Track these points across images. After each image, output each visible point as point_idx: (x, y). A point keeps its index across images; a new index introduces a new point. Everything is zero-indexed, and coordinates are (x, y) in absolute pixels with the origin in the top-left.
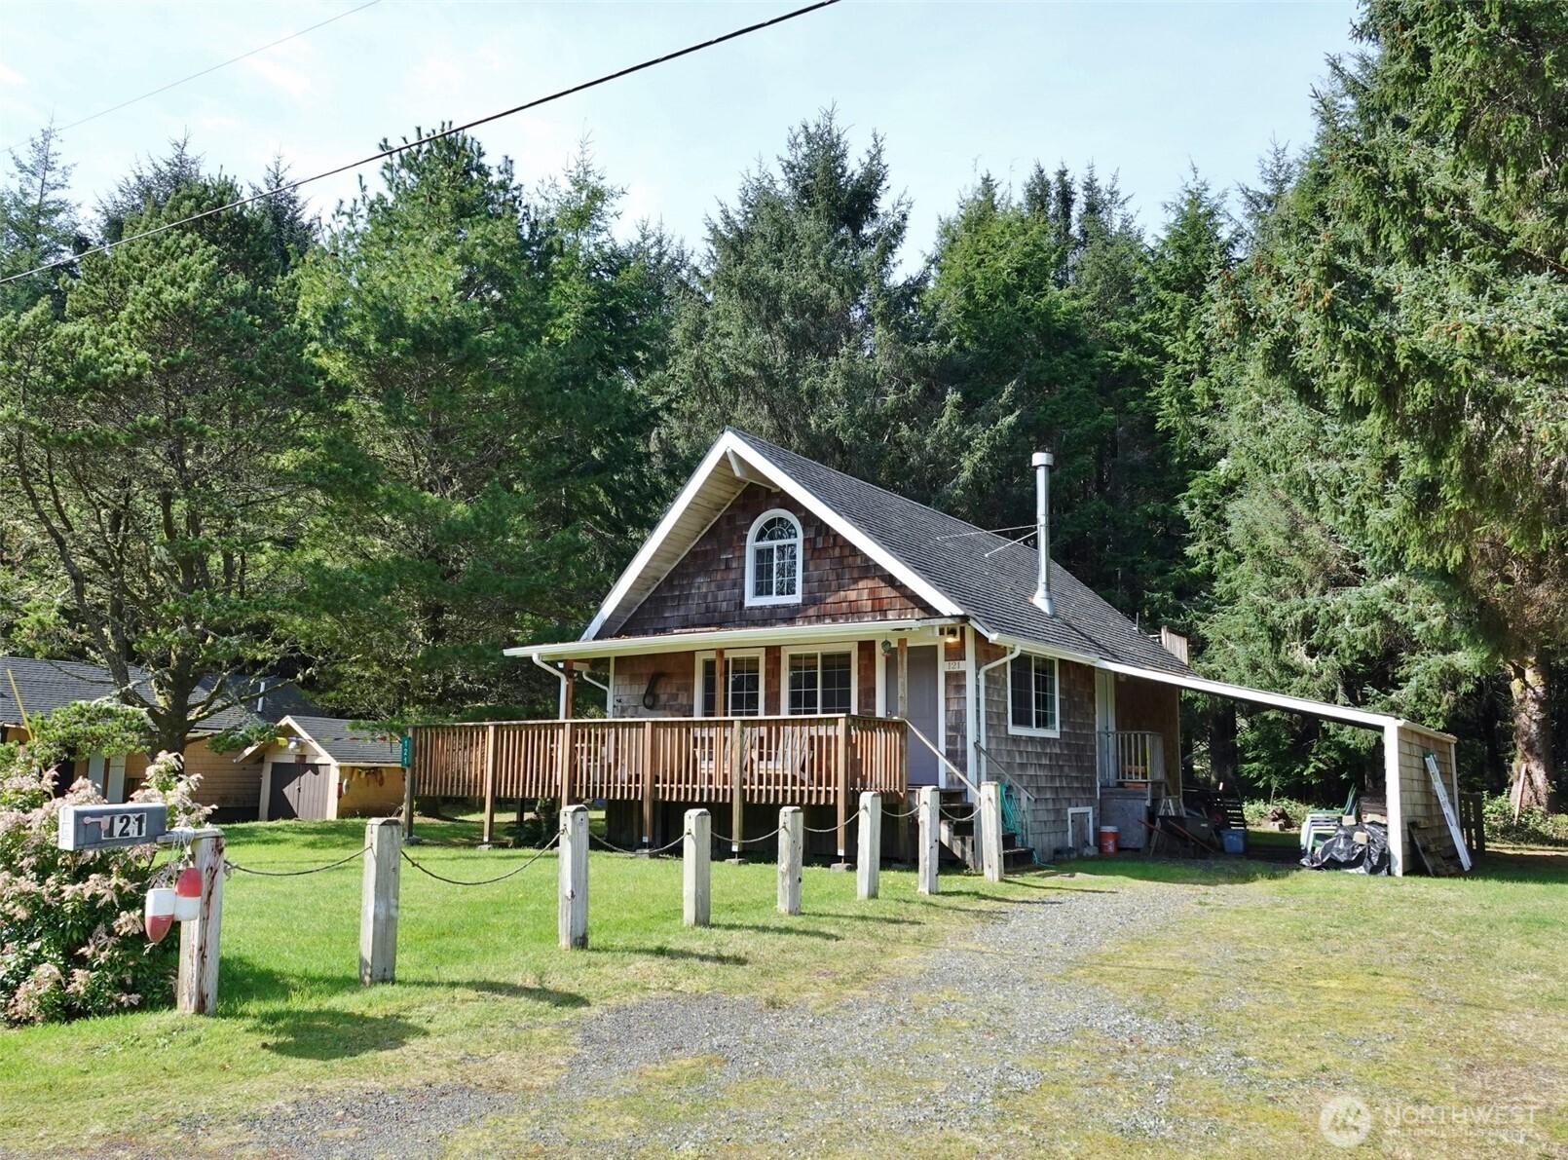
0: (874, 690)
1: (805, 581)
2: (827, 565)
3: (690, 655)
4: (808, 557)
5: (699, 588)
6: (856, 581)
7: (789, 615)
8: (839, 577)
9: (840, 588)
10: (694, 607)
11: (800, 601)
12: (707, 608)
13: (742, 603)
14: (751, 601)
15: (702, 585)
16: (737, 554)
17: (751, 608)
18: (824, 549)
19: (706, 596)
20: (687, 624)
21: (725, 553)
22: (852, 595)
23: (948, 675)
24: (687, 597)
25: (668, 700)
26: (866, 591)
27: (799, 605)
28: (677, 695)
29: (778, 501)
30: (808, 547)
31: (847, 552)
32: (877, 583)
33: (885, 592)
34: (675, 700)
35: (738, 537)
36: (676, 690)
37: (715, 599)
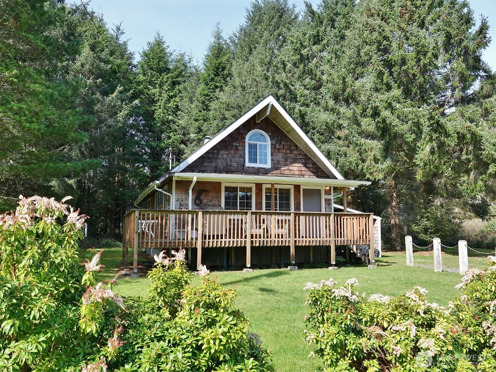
0: (300, 203)
1: (272, 160)
2: (280, 155)
3: (219, 184)
4: (273, 151)
5: (222, 155)
6: (292, 163)
7: (265, 172)
8: (286, 160)
9: (286, 165)
10: (220, 163)
11: (270, 167)
12: (227, 164)
13: (244, 165)
14: (248, 164)
15: (224, 154)
16: (241, 144)
17: (248, 167)
18: (279, 149)
19: (226, 159)
20: (216, 170)
21: (235, 142)
22: (291, 168)
23: (326, 200)
24: (216, 159)
25: (208, 202)
26: (296, 167)
27: (269, 168)
28: (212, 200)
29: (259, 126)
30: (273, 147)
31: (288, 152)
32: (300, 165)
33: (303, 169)
34: (211, 202)
35: (241, 137)
36: (213, 198)
37: (231, 161)
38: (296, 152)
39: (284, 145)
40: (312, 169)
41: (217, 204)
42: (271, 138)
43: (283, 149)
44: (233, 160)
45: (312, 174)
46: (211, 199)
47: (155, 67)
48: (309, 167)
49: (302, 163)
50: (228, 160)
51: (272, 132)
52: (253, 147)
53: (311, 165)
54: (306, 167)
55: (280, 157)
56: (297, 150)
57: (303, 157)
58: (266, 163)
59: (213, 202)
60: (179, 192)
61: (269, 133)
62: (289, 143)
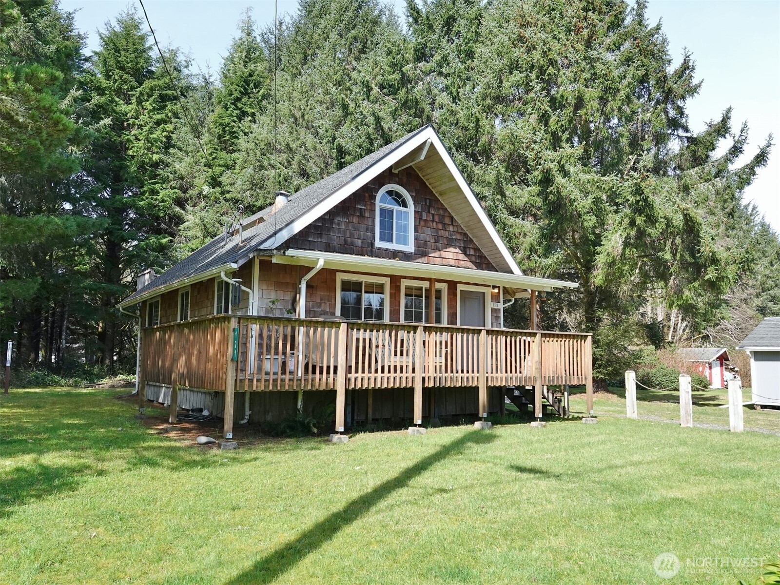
1: (416, 239)
2: (429, 231)
3: (333, 273)
4: (417, 223)
5: (339, 224)
6: (446, 246)
7: (406, 257)
8: (437, 241)
9: (437, 249)
10: (335, 238)
11: (413, 250)
12: (346, 241)
13: (372, 245)
14: (378, 244)
15: (341, 222)
16: (369, 207)
17: (380, 249)
18: (426, 221)
19: (344, 232)
21: (359, 205)
22: (443, 254)
23: (492, 310)
24: (329, 230)
25: (313, 307)
26: (452, 253)
27: (411, 253)
28: (321, 304)
29: (397, 179)
30: (417, 216)
31: (440, 226)
32: (458, 250)
33: (462, 257)
34: (319, 307)
35: (369, 196)
36: (321, 299)
37: (352, 236)
38: (451, 228)
39: (433, 215)
40: (473, 259)
41: (328, 310)
42: (416, 203)
43: (433, 221)
44: (356, 234)
45: (474, 267)
46: (319, 300)
47: (129, 65)
48: (469, 255)
49: (460, 248)
50: (348, 235)
51: (417, 192)
52: (387, 214)
53: (472, 252)
54: (465, 253)
55: (427, 234)
56: (452, 224)
57: (461, 238)
58: (405, 243)
59: (323, 307)
60: (264, 287)
61: (412, 192)
62: (441, 212)
